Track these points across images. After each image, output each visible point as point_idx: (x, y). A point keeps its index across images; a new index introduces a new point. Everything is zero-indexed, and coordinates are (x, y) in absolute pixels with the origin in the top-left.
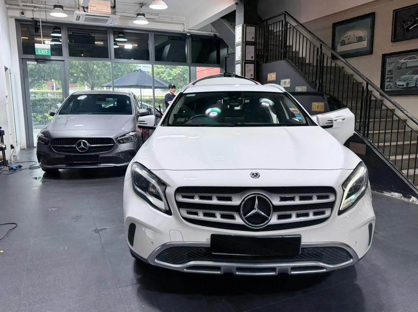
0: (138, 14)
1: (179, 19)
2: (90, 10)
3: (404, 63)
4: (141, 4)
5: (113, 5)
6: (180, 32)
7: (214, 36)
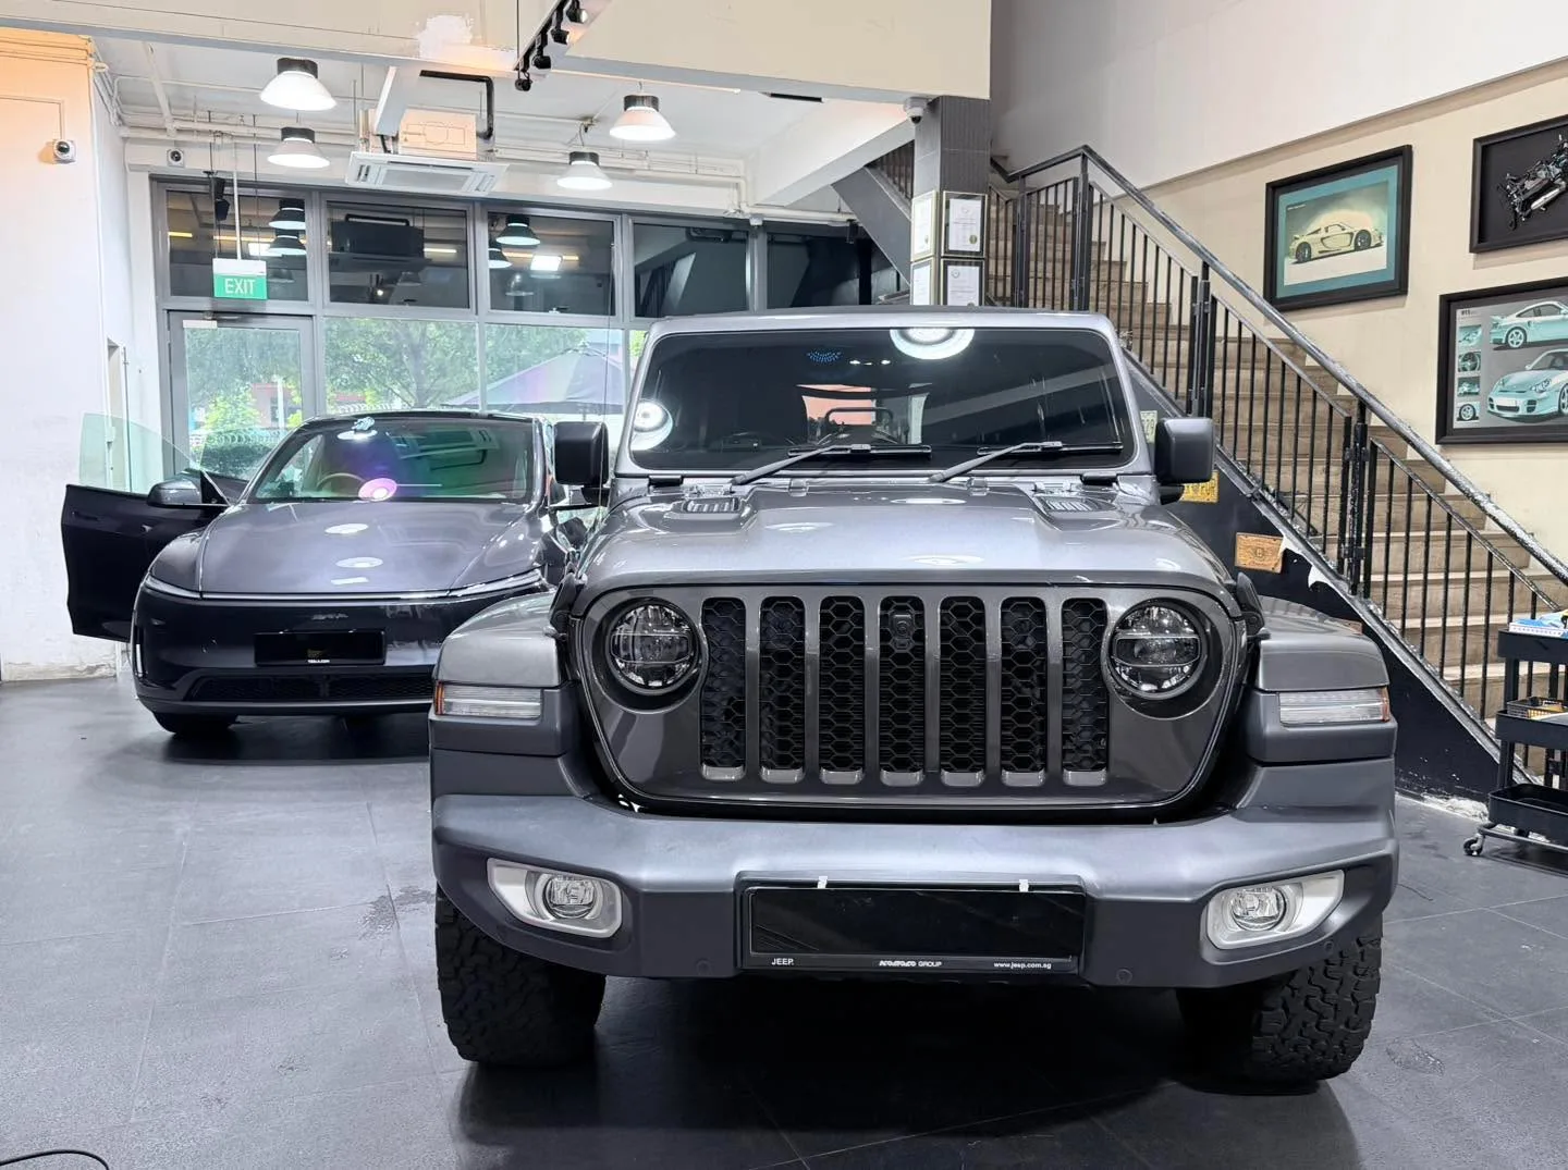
0: (575, 156)
1: (721, 170)
2: (406, 144)
3: (1514, 328)
4: (585, 118)
5: (484, 128)
6: (725, 215)
7: (848, 225)
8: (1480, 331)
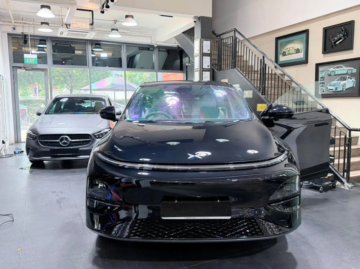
0: (113, 29)
1: (147, 33)
2: (72, 26)
3: (332, 71)
4: (115, 21)
5: (91, 23)
6: (148, 44)
7: (177, 47)
8: (324, 72)
